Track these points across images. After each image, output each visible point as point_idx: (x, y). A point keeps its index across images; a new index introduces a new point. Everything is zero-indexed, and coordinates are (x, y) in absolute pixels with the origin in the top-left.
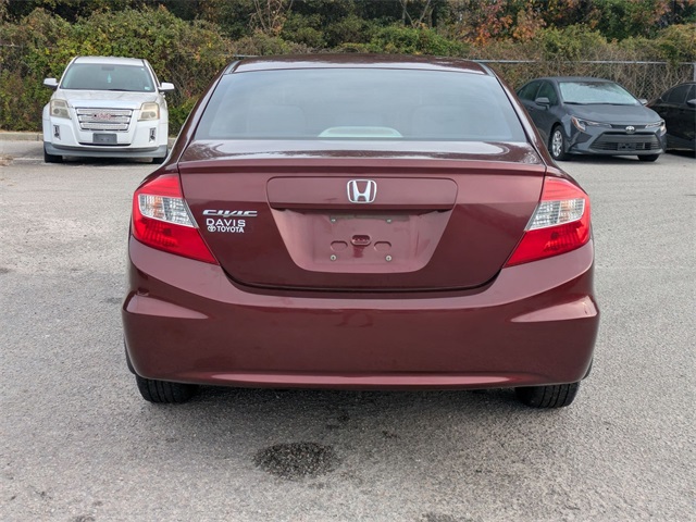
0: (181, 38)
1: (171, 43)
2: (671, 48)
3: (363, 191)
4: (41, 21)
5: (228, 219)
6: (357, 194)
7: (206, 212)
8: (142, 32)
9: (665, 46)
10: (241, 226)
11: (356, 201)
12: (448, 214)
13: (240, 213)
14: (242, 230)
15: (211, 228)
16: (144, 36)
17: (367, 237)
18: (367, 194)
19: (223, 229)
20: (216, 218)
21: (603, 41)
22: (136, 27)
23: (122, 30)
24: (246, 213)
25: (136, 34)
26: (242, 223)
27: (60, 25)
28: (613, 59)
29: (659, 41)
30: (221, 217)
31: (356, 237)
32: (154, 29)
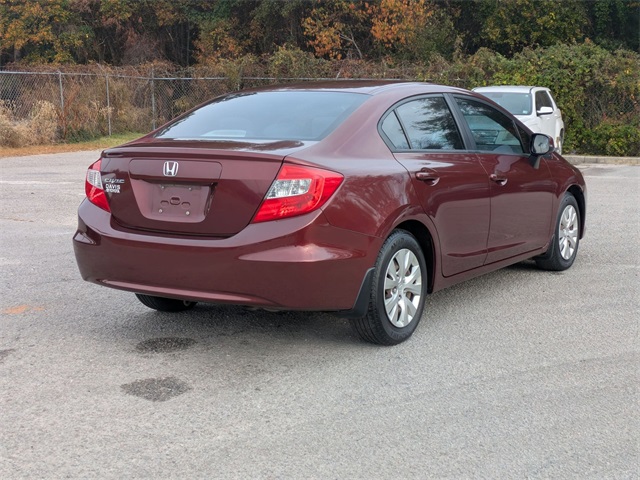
0: (601, 66)
1: (591, 71)
3: (171, 169)
4: (482, 58)
6: (168, 170)
8: (565, 63)
11: (167, 175)
14: (119, 191)
16: (567, 67)
17: (178, 199)
18: (173, 171)
22: (560, 59)
23: (549, 63)
24: (120, 181)
25: (560, 65)
26: (119, 187)
27: (498, 60)
31: (173, 199)
32: (577, 60)
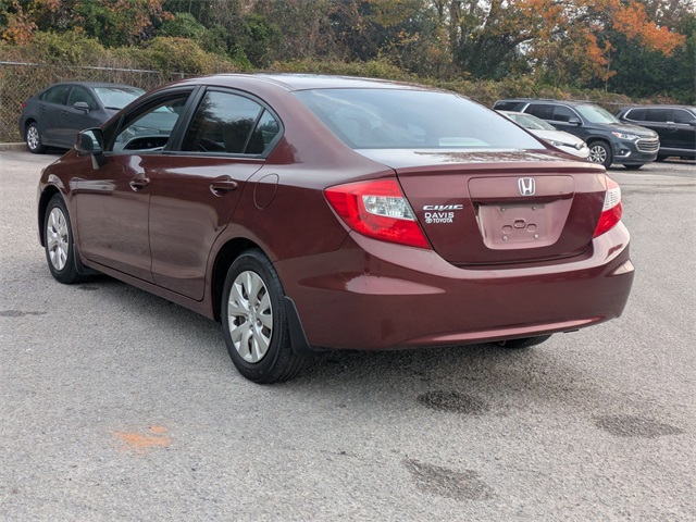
2: (162, 59)
5: (441, 213)
6: (525, 189)
7: (425, 208)
9: (156, 57)
10: (450, 218)
11: (524, 194)
12: (571, 200)
13: (451, 207)
14: (451, 221)
15: (429, 220)
17: (522, 221)
18: (530, 189)
19: (437, 221)
20: (432, 212)
21: (101, 47)
24: (456, 207)
26: (451, 215)
28: (112, 66)
29: (150, 51)
30: (437, 211)
31: (517, 221)
